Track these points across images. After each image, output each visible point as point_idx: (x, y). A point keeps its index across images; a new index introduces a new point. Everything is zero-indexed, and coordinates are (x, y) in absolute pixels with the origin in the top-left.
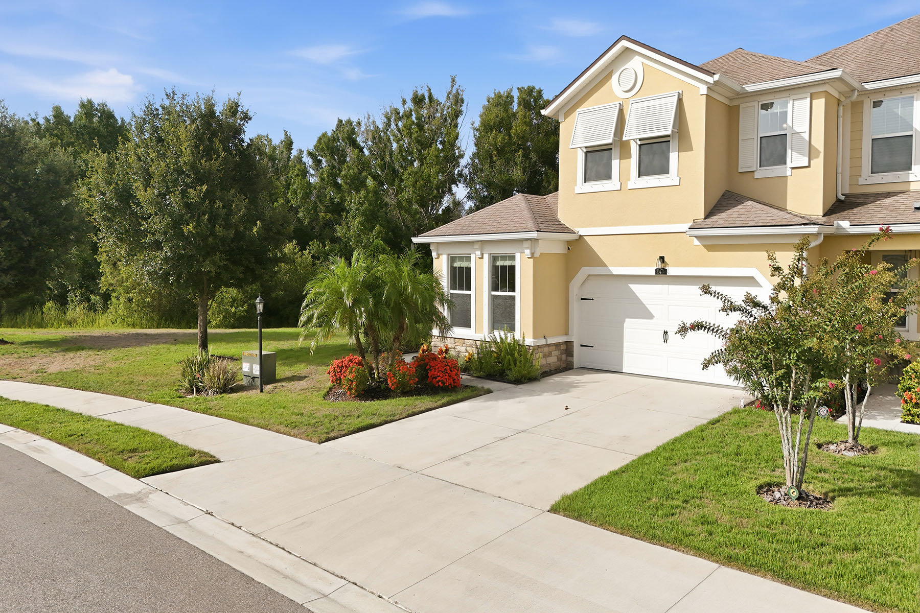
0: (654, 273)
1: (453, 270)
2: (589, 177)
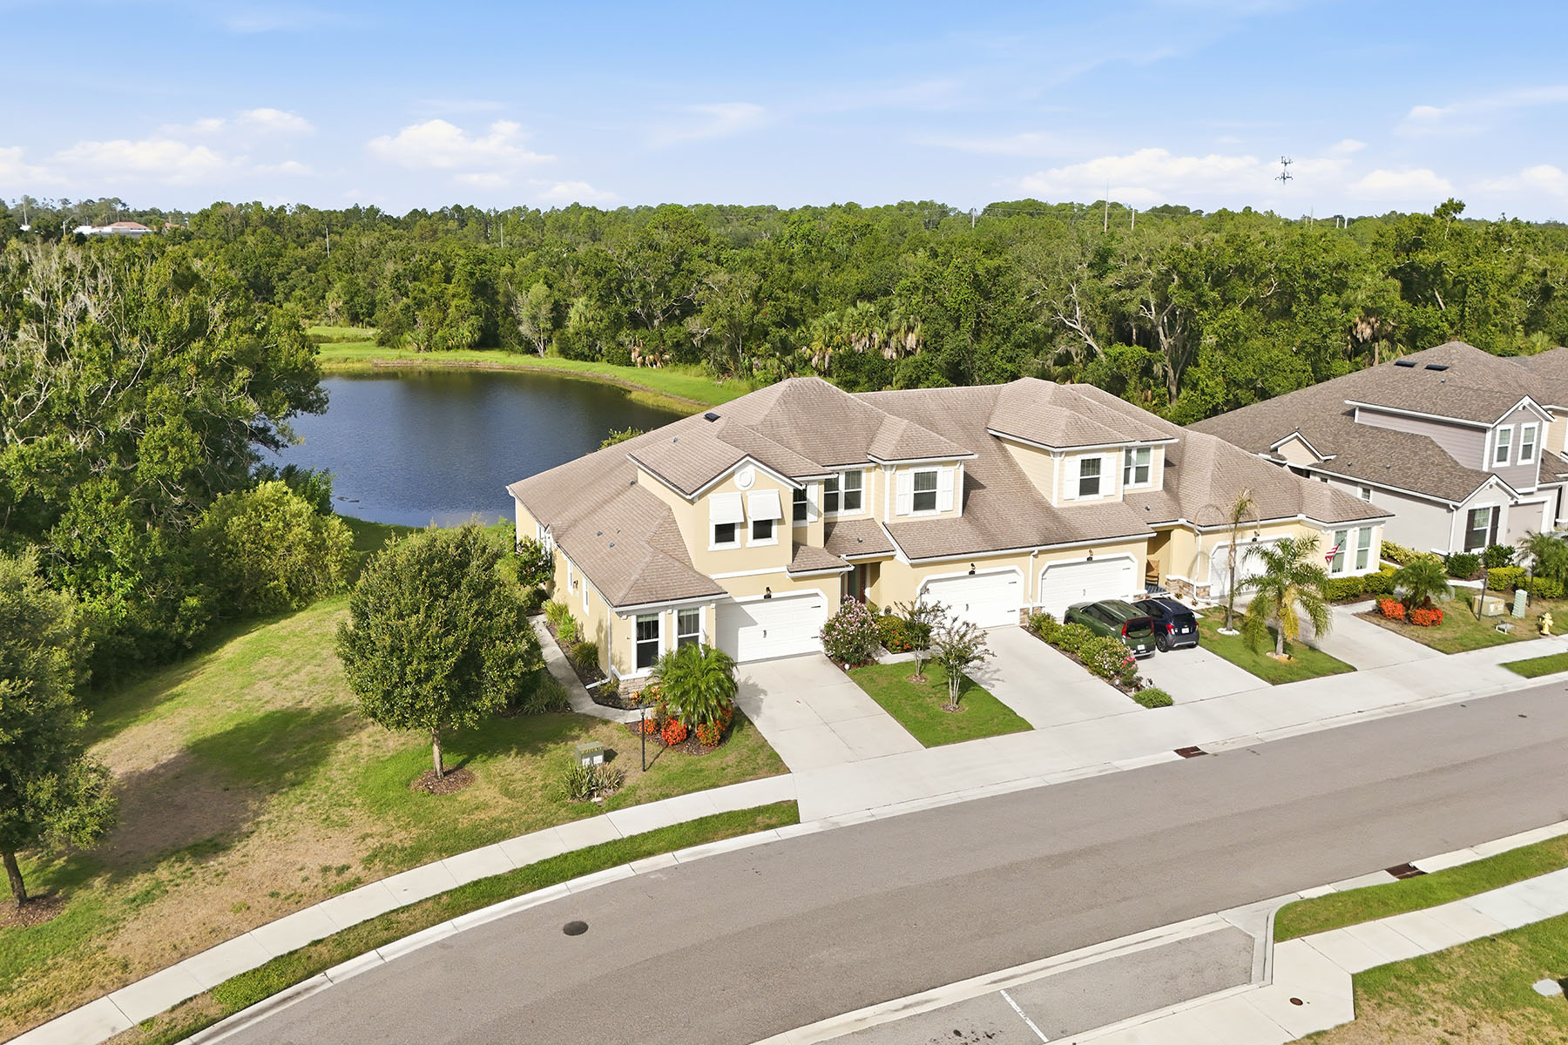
0: (763, 598)
1: (639, 625)
2: (718, 540)
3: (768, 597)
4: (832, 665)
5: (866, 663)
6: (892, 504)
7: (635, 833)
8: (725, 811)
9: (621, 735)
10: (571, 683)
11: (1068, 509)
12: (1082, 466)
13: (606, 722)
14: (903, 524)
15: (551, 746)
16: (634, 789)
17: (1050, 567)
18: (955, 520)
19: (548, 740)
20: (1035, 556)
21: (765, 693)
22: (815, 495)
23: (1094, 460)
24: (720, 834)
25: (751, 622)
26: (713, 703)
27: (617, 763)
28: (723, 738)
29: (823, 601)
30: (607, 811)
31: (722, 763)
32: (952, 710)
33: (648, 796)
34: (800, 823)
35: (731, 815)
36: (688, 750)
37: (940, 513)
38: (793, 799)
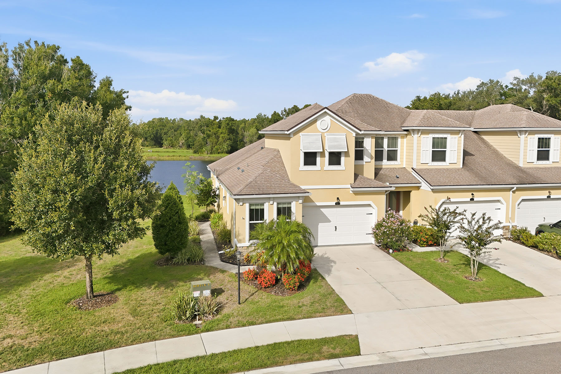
0: (335, 204)
1: (251, 211)
2: (306, 163)
3: (338, 204)
4: (380, 250)
5: (403, 250)
6: (418, 156)
7: (217, 352)
8: (297, 339)
9: (231, 280)
10: (211, 250)
11: (530, 168)
12: (539, 142)
13: (223, 271)
14: (425, 169)
15: (181, 283)
16: (228, 316)
17: (523, 200)
18: (458, 169)
19: (180, 280)
20: (514, 192)
21: (335, 262)
22: (369, 145)
23: (546, 138)
24: (289, 359)
25: (326, 220)
26: (293, 255)
27: (221, 298)
28: (301, 286)
29: (374, 211)
30: (202, 332)
31: (299, 302)
32: (474, 279)
33: (237, 322)
34: (361, 355)
35: (301, 342)
36: (275, 292)
37: (449, 164)
38: (354, 334)
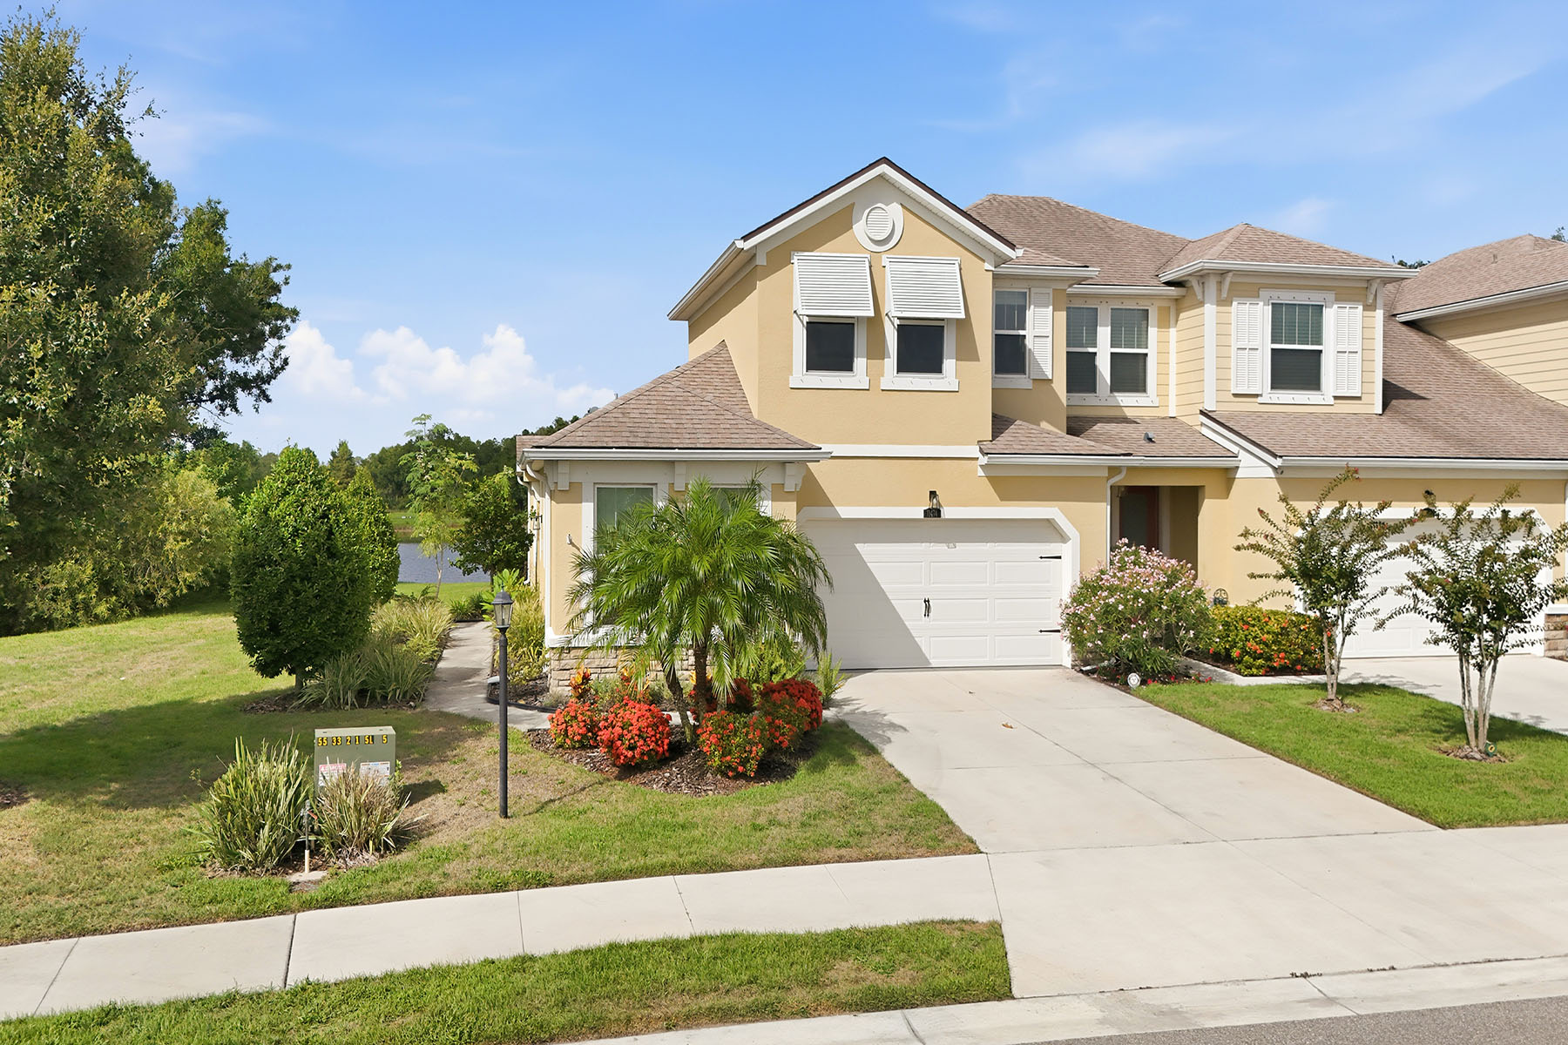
0: (922, 516)
2: (814, 362)
3: (933, 513)
4: (1095, 683)
6: (1222, 369)
10: (464, 677)
14: (1249, 414)
16: (445, 856)
18: (1369, 417)
27: (440, 801)
29: (1068, 549)
31: (758, 814)
32: (1478, 756)
33: (475, 873)
34: (1013, 998)
35: (733, 945)
36: (668, 784)
37: (1332, 401)
38: (983, 918)
